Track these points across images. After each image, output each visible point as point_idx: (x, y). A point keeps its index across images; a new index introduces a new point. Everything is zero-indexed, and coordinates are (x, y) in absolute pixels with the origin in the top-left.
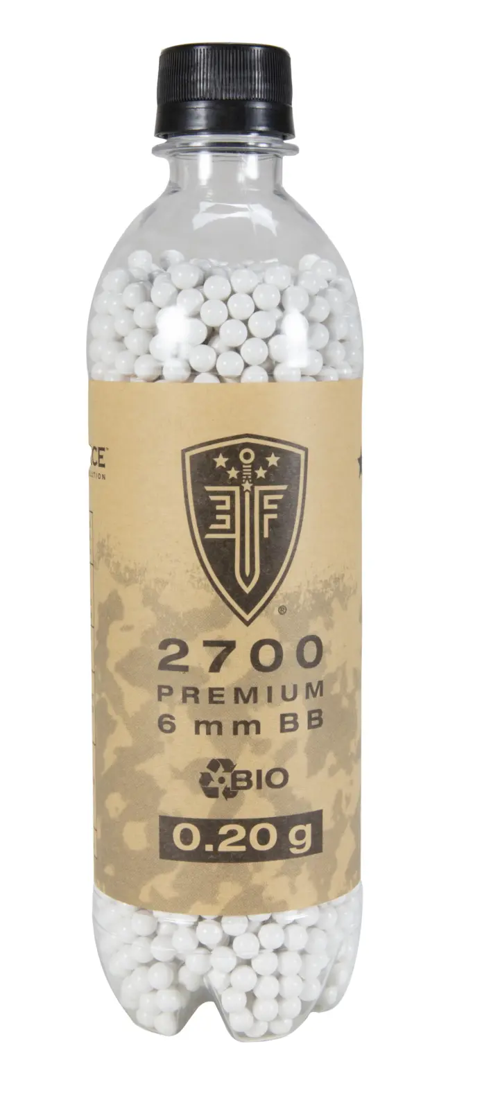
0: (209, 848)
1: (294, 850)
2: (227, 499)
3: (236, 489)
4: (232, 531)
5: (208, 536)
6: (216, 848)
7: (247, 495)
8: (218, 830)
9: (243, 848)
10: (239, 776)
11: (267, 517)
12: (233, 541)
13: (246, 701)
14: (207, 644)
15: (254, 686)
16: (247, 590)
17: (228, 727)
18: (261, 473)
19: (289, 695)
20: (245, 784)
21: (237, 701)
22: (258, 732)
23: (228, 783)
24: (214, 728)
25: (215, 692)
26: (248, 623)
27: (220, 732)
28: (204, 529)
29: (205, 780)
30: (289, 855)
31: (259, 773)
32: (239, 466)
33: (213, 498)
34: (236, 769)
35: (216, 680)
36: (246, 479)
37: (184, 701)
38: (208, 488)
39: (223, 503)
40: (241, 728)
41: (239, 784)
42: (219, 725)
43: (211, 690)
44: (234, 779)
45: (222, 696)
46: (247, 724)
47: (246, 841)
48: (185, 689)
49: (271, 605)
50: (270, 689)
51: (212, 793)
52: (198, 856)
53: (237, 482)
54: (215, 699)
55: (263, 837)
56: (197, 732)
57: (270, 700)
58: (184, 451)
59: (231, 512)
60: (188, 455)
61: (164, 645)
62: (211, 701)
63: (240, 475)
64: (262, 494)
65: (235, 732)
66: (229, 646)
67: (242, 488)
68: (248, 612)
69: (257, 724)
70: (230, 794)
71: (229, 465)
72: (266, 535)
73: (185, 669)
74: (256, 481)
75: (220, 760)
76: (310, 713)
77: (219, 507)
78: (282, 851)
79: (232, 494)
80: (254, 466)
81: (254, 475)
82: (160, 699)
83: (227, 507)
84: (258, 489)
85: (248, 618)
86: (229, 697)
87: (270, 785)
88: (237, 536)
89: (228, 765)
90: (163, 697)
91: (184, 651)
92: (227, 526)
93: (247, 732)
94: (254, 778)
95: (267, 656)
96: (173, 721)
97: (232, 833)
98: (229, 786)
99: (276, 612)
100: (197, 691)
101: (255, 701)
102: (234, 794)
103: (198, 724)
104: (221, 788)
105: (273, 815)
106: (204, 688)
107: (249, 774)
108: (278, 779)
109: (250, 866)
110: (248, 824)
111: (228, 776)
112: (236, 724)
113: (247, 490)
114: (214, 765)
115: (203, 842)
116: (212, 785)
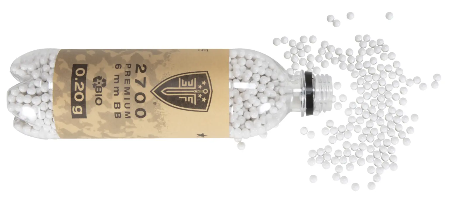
0: (76, 79)
1: (74, 107)
2: (192, 85)
3: (195, 88)
4: (182, 86)
5: (180, 79)
6: (77, 81)
7: (193, 91)
8: (82, 82)
9: (76, 90)
10: (100, 88)
11: (186, 98)
12: (178, 87)
13: (125, 91)
14: (145, 78)
15: (131, 93)
16: (162, 91)
17: (117, 85)
18: (200, 96)
19: (127, 106)
20: (97, 91)
21: (125, 88)
22: (115, 95)
23: (98, 85)
24: (117, 81)
25: (128, 81)
26: (151, 91)
27: (115, 82)
28: (182, 78)
29: (99, 78)
30: (72, 105)
31: (101, 95)
32: (202, 89)
33: (192, 80)
34: (103, 88)
35: (133, 82)
36: (198, 91)
37: (126, 72)
38: (195, 79)
39: (191, 83)
40: (116, 89)
41: (98, 89)
42: (118, 82)
43: (129, 80)
44: (99, 87)
45: (127, 83)
46: (117, 91)
47: (78, 91)
48: (130, 72)
49: (157, 99)
50: (129, 99)
51: (95, 80)
52: (74, 76)
53: (197, 88)
54: (126, 81)
55: (79, 97)
56: (115, 75)
57: (125, 99)
58: (207, 72)
59: (187, 86)
60: (206, 73)
61: (144, 66)
62: (125, 80)
63: (199, 89)
64: (193, 96)
65: (115, 87)
66: (144, 86)
67: (195, 89)
68: (155, 91)
69: (117, 95)
70: (94, 85)
71: (203, 85)
72: (180, 98)
73: (137, 72)
74: (197, 94)
75: (106, 82)
76: (120, 113)
77: (189, 82)
78: (74, 103)
79: (193, 86)
80: (202, 94)
81: (199, 94)
82: (126, 64)
83: (189, 85)
84: (195, 95)
85: (153, 91)
86: (127, 85)
87: (97, 99)
88: (180, 88)
89: (104, 85)
90: (127, 66)
91: (142, 72)
92: (183, 85)
93: (115, 91)
94: (99, 93)
95: (140, 98)
96: (119, 68)
97: (81, 86)
98: (97, 86)
99: (154, 101)
100: (129, 75)
101: (125, 94)
102: (94, 87)
103: (118, 76)
104: (97, 83)
105: (87, 100)
106: (130, 77)
107: (101, 92)
108: (99, 102)
109: (70, 92)
110: (84, 92)
111: (100, 85)
112: (118, 88)
113: (194, 91)
114: (104, 81)
115: (78, 77)
116: (98, 80)
